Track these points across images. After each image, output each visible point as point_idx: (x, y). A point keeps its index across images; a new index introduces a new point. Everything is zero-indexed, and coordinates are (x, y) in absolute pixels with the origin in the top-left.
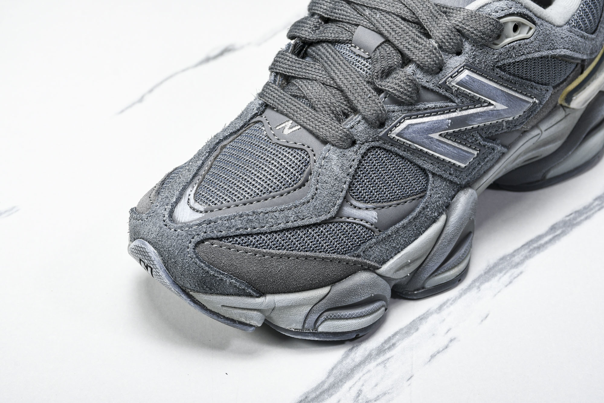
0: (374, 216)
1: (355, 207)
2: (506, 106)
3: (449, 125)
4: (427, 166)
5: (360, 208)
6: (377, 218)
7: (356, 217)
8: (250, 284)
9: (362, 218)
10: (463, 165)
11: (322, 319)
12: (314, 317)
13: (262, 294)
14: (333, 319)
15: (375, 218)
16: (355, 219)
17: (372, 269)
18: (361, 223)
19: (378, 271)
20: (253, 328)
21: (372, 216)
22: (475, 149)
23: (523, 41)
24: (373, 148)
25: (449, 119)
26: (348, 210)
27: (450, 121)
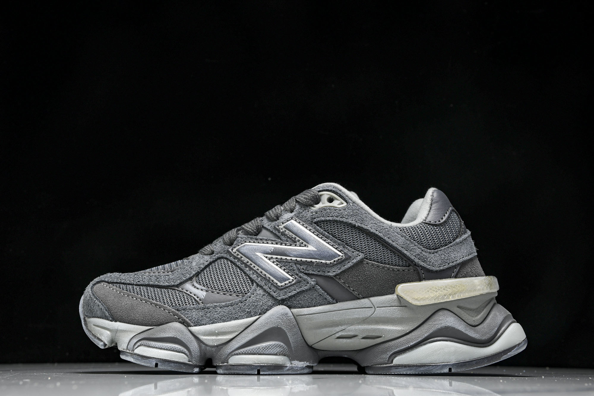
0: (203, 294)
1: (195, 287)
2: (316, 249)
3: (272, 250)
4: (254, 277)
5: (198, 289)
6: (205, 296)
7: (192, 292)
8: (109, 310)
9: (195, 294)
10: (279, 284)
11: (138, 344)
12: (135, 341)
13: (114, 319)
14: (145, 346)
15: (203, 296)
16: (191, 293)
17: (187, 325)
18: (194, 296)
19: (189, 328)
20: (102, 343)
21: (202, 294)
22: (292, 276)
23: (332, 208)
24: (222, 258)
25: (273, 247)
26: (188, 286)
27: (273, 248)
